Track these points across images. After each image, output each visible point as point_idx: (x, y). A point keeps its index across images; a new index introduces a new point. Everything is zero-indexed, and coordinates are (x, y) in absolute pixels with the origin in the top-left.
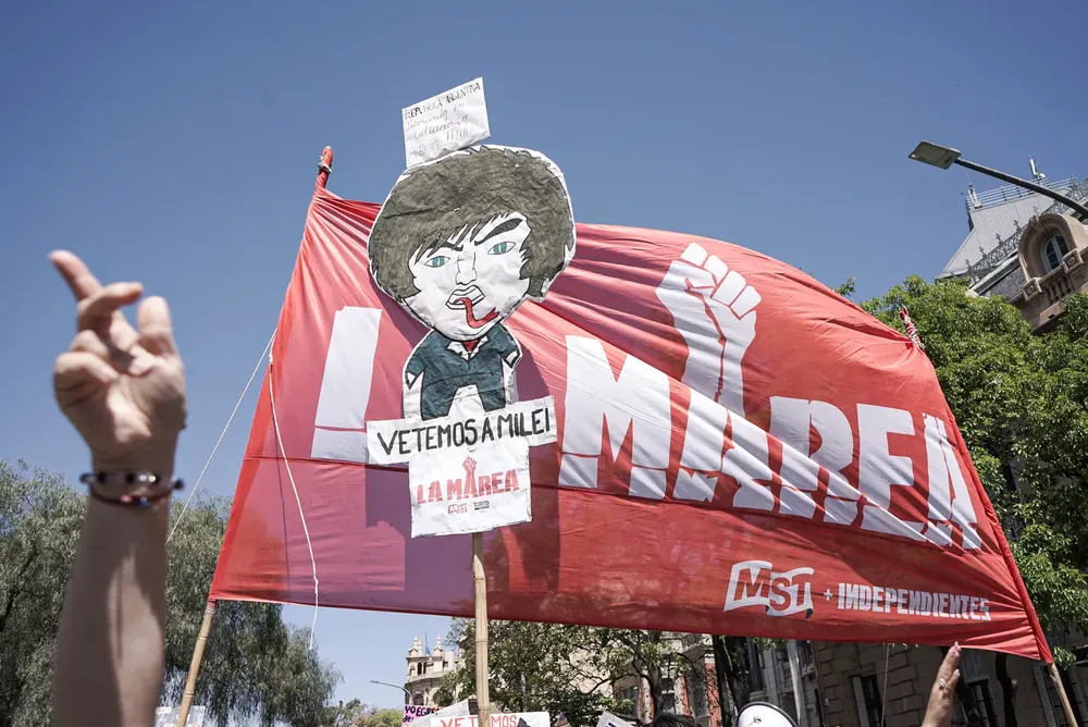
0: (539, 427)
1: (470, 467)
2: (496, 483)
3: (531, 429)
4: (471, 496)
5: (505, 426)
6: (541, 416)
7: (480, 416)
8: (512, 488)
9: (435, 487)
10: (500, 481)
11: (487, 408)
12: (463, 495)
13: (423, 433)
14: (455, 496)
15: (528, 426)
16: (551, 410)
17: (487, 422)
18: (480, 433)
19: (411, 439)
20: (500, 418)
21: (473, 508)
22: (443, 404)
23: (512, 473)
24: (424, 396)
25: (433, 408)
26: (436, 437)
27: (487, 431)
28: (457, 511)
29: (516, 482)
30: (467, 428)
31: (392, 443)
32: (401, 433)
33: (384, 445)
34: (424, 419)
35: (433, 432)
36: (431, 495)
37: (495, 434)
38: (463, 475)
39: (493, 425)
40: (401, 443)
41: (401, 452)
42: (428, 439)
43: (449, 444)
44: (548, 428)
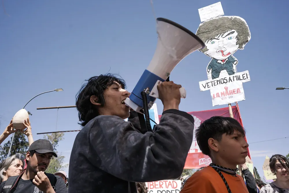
0: (244, 78)
1: (226, 89)
2: (234, 92)
3: (242, 79)
4: (227, 95)
5: (235, 78)
6: (245, 75)
7: (228, 77)
8: (239, 93)
9: (218, 94)
10: (235, 91)
11: (229, 74)
12: (225, 95)
13: (213, 82)
14: (223, 95)
16: (248, 74)
17: (230, 78)
18: (228, 80)
19: (210, 84)
20: (233, 77)
21: (228, 98)
22: (217, 75)
23: (238, 89)
24: (212, 74)
25: (215, 76)
26: (216, 83)
28: (224, 99)
29: (240, 91)
30: (224, 80)
32: (207, 83)
33: (204, 86)
34: (213, 79)
36: (217, 96)
37: (232, 80)
38: (225, 90)
40: (208, 85)
41: (208, 87)
42: (214, 83)
43: (220, 84)
44: (247, 78)
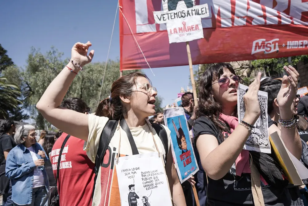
0: (203, 13)
1: (184, 24)
2: (192, 28)
3: (201, 13)
4: (185, 32)
5: (194, 12)
6: (204, 10)
7: (186, 10)
8: (197, 29)
9: (175, 29)
10: (194, 28)
11: (188, 7)
12: (183, 31)
13: (169, 15)
14: (181, 32)
15: (200, 12)
16: (207, 8)
17: (188, 11)
18: (186, 14)
19: (166, 16)
20: (192, 10)
21: (186, 35)
22: (174, 7)
23: (197, 26)
24: (169, 4)
25: (171, 8)
26: (174, 16)
27: (188, 14)
28: (182, 36)
29: (198, 28)
30: (182, 13)
31: (161, 18)
32: (163, 15)
33: (159, 18)
34: (169, 11)
35: (173, 14)
36: (174, 32)
37: (191, 14)
38: (182, 26)
39: (190, 12)
40: (163, 18)
41: (164, 20)
42: (171, 16)
43: (177, 18)
44: (206, 13)
